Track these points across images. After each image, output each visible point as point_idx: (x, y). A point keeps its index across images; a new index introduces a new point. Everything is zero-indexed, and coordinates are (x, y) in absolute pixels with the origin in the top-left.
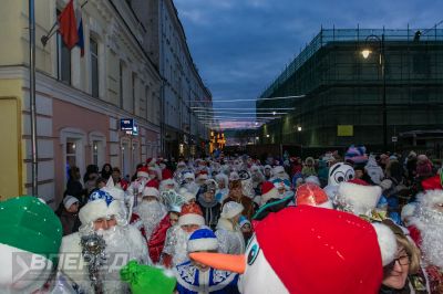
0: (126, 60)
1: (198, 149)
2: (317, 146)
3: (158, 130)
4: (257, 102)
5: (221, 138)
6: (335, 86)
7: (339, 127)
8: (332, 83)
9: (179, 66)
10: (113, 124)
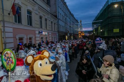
0: (42, 15)
1: (74, 37)
2: (107, 36)
3: (57, 33)
4: (92, 23)
5: (83, 33)
6: (113, 16)
7: (114, 30)
8: (112, 16)
9: (66, 15)
10: (37, 32)
